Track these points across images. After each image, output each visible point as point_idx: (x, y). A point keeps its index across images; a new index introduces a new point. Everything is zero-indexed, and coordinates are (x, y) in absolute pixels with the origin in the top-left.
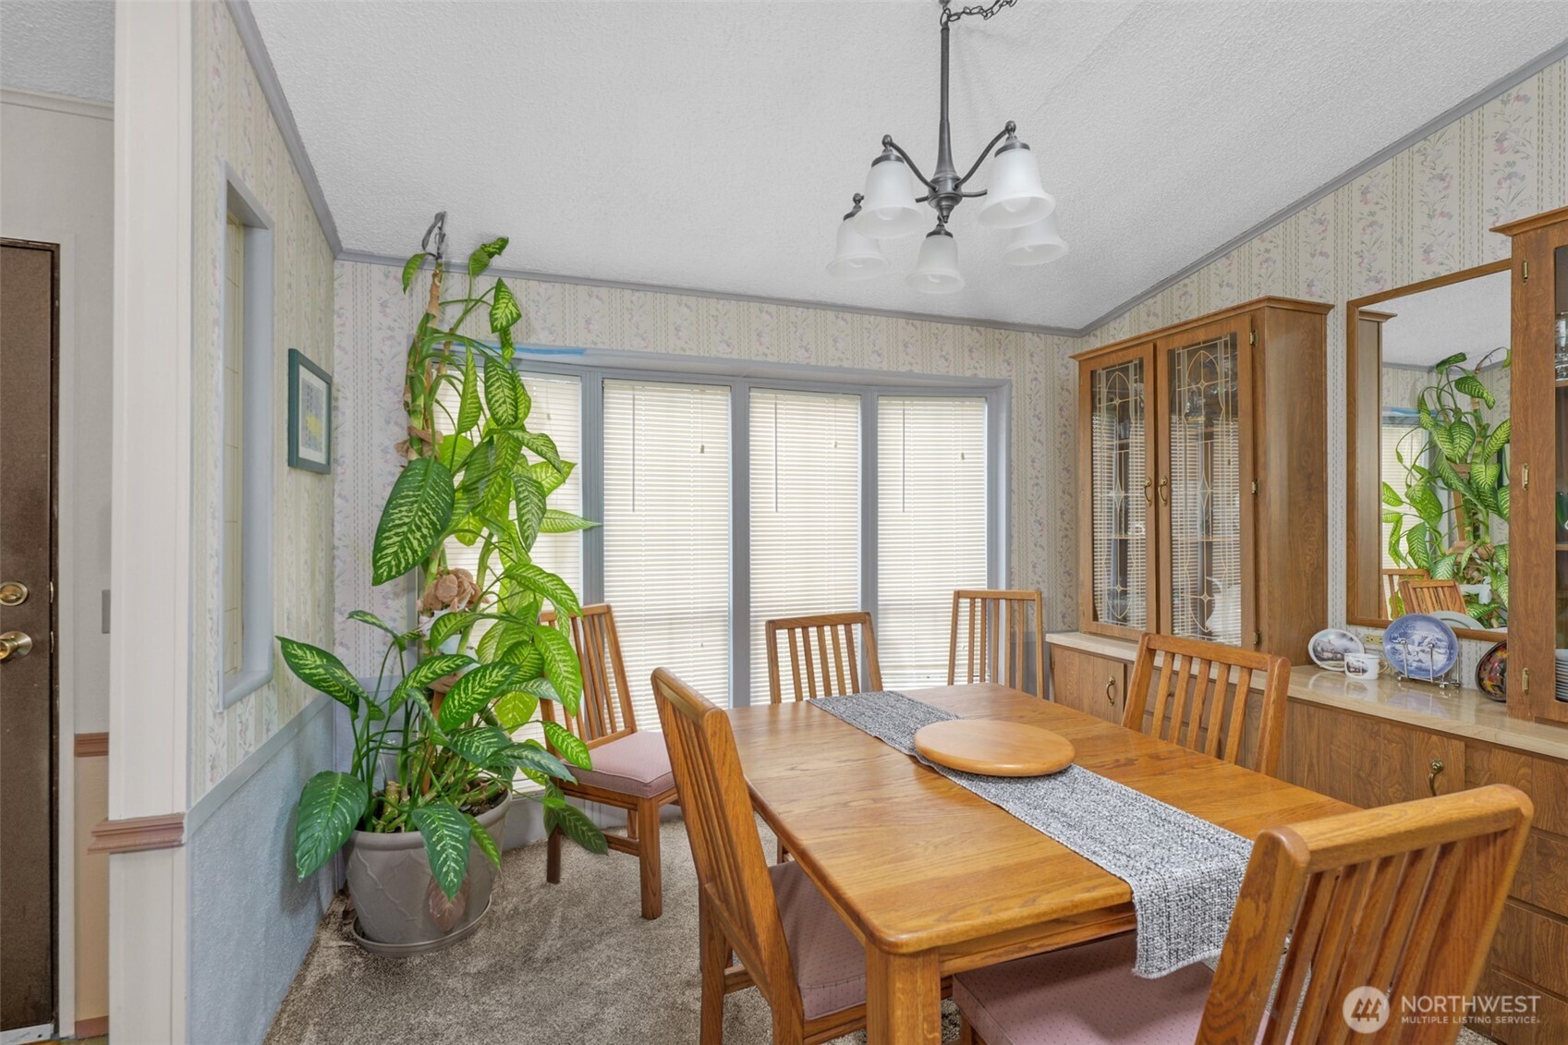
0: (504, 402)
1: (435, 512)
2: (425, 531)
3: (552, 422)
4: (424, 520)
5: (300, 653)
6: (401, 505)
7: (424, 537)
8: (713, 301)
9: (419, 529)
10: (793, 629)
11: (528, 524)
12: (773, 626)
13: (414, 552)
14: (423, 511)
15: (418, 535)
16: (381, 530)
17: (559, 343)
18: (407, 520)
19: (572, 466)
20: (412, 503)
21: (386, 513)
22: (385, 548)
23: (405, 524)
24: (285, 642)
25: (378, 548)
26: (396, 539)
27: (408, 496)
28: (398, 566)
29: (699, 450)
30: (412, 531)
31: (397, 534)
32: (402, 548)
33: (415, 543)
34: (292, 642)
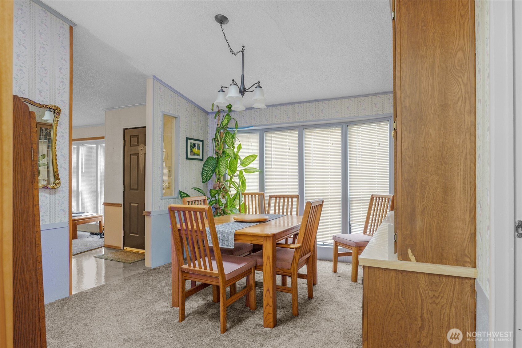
0: (230, 142)
1: (212, 168)
2: (210, 172)
3: (252, 145)
4: (210, 170)
5: (183, 194)
6: (206, 166)
7: (210, 173)
8: (285, 106)
9: (209, 172)
10: (277, 198)
11: (222, 170)
12: (271, 197)
13: (209, 176)
14: (210, 168)
15: (209, 173)
16: (202, 172)
17: (248, 125)
18: (207, 170)
19: (257, 156)
20: (208, 166)
21: (203, 168)
22: (203, 176)
23: (206, 170)
24: (180, 192)
25: (202, 176)
26: (205, 174)
27: (207, 165)
28: (206, 179)
29: (289, 149)
30: (208, 172)
31: (205, 173)
32: (206, 175)
33: (209, 174)
34: (182, 192)
